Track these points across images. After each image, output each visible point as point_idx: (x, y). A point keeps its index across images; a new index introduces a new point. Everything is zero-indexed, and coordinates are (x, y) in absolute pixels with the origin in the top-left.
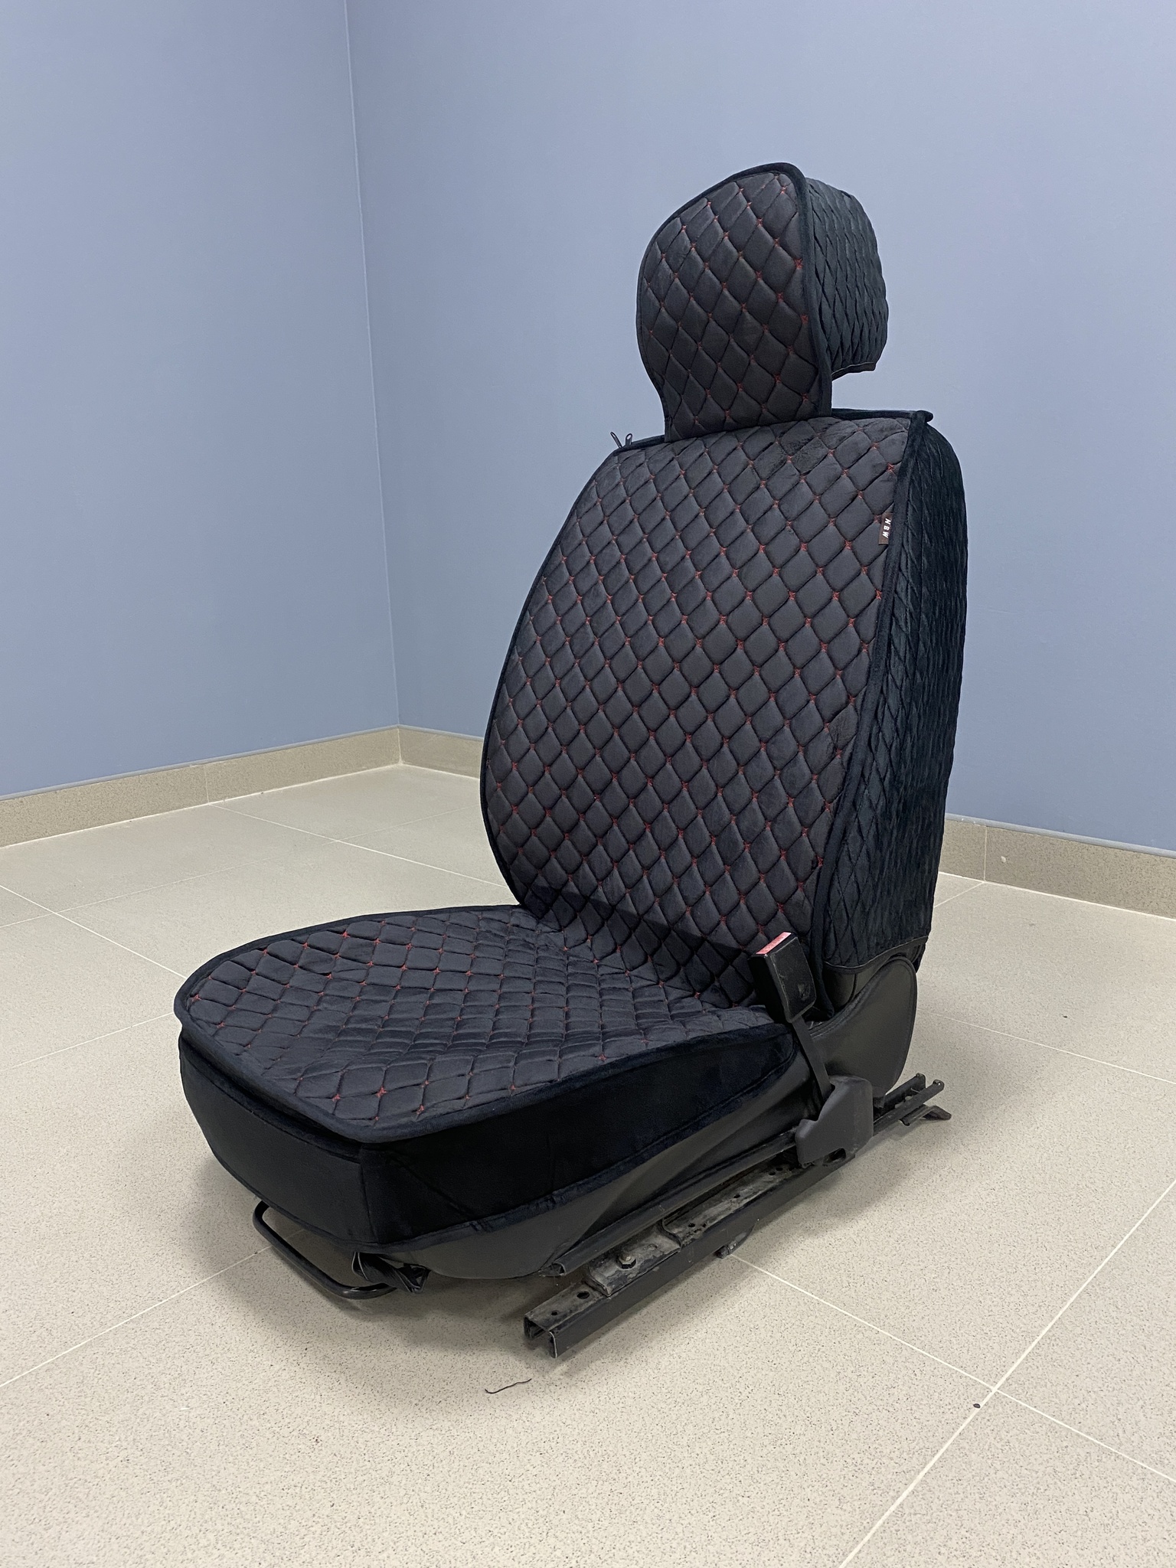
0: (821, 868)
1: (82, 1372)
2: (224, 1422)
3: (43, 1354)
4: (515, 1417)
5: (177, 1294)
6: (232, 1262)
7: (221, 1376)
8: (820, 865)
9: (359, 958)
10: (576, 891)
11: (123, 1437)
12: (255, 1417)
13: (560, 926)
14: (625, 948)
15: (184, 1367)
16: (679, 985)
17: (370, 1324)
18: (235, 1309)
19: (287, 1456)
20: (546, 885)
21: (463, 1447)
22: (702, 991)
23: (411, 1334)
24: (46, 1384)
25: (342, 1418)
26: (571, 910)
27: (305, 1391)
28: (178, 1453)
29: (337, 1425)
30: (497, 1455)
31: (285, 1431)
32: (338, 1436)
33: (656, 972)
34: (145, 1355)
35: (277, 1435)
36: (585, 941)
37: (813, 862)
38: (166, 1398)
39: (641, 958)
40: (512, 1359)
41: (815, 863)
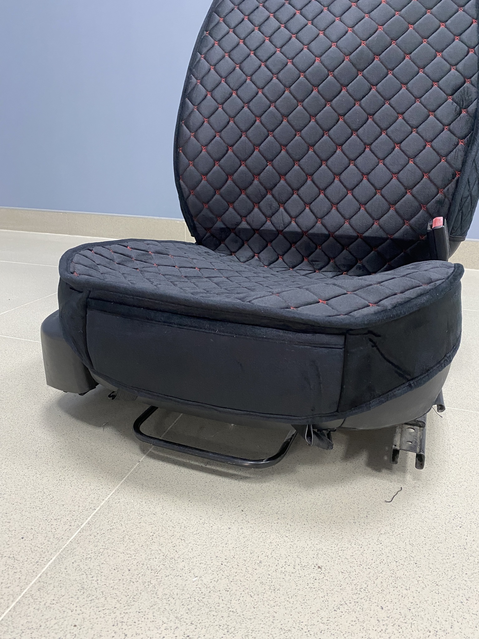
0: (459, 177)
1: (75, 580)
2: (237, 578)
3: (23, 578)
4: (420, 511)
5: (104, 502)
6: (126, 471)
7: (199, 547)
8: (457, 176)
9: (147, 261)
10: (248, 227)
11: (165, 620)
12: (257, 567)
13: (231, 252)
14: (285, 257)
15: (163, 550)
16: (332, 269)
17: (268, 484)
18: (161, 500)
19: (310, 585)
20: (223, 226)
21: (413, 538)
22: (347, 271)
23: (300, 483)
24: (49, 602)
25: (318, 547)
26: (240, 241)
27: (272, 537)
28: (225, 615)
29: (320, 552)
30: (439, 536)
31: (290, 569)
32: (329, 560)
33: (313, 265)
34: (121, 550)
35: (287, 574)
36: (253, 257)
37: (453, 175)
38: (170, 577)
39: (300, 258)
40: (376, 479)
41: (454, 176)
